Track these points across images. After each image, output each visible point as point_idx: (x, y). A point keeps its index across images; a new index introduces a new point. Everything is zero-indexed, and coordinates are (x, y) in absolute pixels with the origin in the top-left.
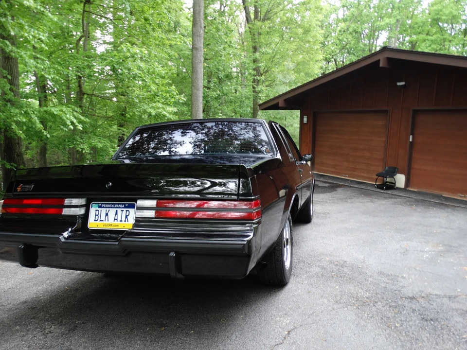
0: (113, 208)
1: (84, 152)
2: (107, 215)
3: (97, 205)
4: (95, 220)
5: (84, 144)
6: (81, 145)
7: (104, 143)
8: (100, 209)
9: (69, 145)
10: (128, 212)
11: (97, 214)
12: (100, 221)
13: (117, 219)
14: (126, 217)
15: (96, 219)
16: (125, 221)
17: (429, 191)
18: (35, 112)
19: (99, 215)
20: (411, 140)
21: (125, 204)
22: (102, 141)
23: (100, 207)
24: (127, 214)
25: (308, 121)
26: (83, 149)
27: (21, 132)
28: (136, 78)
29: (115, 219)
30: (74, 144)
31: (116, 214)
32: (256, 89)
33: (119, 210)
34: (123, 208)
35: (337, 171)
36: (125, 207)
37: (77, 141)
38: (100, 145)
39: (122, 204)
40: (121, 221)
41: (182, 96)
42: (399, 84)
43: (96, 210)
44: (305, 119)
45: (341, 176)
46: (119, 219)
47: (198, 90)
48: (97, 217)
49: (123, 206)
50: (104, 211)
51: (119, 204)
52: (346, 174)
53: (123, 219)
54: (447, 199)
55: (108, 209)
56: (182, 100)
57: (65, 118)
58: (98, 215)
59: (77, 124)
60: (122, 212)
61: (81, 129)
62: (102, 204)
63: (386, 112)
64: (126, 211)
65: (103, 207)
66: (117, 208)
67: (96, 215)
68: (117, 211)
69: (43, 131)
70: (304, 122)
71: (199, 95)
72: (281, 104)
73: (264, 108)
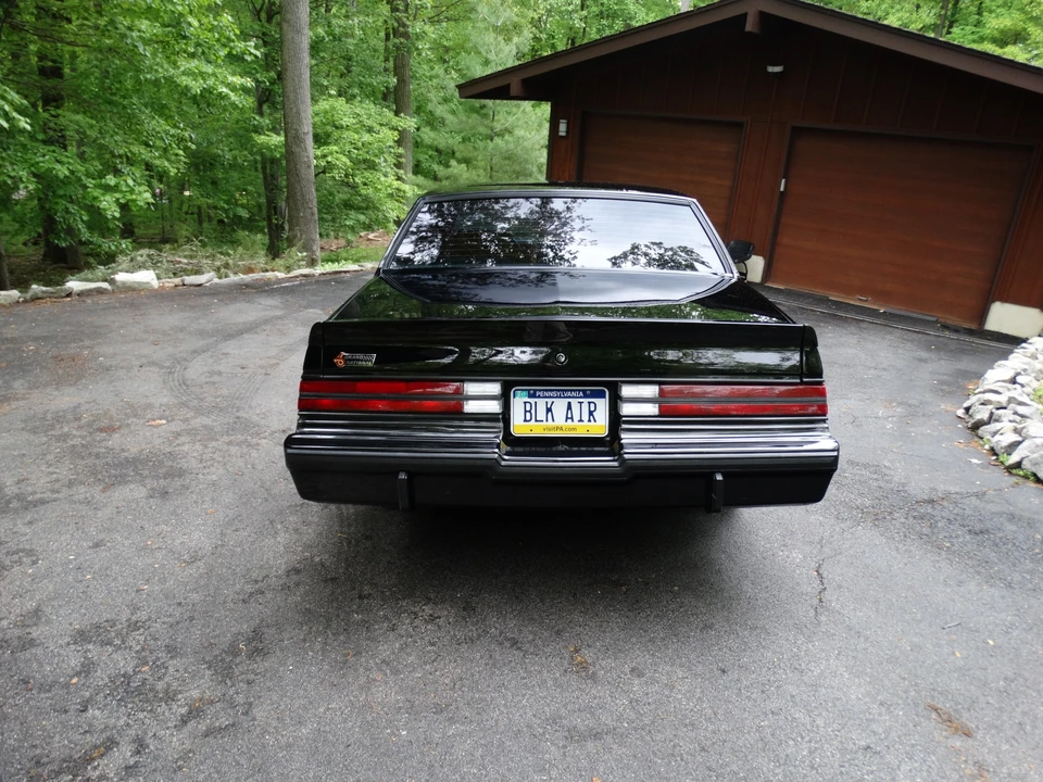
0: (560, 397)
2: (549, 410)
3: (525, 393)
4: (525, 420)
8: (532, 400)
10: (592, 405)
11: (528, 409)
12: (536, 421)
13: (572, 418)
14: (591, 413)
15: (528, 418)
16: (589, 421)
17: (805, 290)
19: (533, 412)
20: (782, 189)
21: (584, 391)
23: (532, 396)
24: (592, 409)
25: (567, 132)
29: (567, 418)
31: (569, 407)
32: (410, 29)
33: (574, 402)
34: (581, 397)
36: (586, 396)
39: (579, 391)
40: (581, 421)
41: (252, 43)
42: (771, 69)
43: (525, 403)
44: (563, 128)
46: (576, 418)
47: (298, 32)
48: (528, 414)
49: (581, 394)
50: (541, 404)
51: (571, 391)
53: (585, 416)
54: (839, 305)
55: (550, 400)
56: (251, 54)
58: (530, 411)
60: (580, 406)
61: (29, 128)
62: (535, 391)
63: (739, 125)
64: (589, 403)
65: (539, 397)
66: (570, 397)
67: (526, 411)
68: (569, 403)
70: (561, 133)
72: (515, 89)
73: (470, 94)
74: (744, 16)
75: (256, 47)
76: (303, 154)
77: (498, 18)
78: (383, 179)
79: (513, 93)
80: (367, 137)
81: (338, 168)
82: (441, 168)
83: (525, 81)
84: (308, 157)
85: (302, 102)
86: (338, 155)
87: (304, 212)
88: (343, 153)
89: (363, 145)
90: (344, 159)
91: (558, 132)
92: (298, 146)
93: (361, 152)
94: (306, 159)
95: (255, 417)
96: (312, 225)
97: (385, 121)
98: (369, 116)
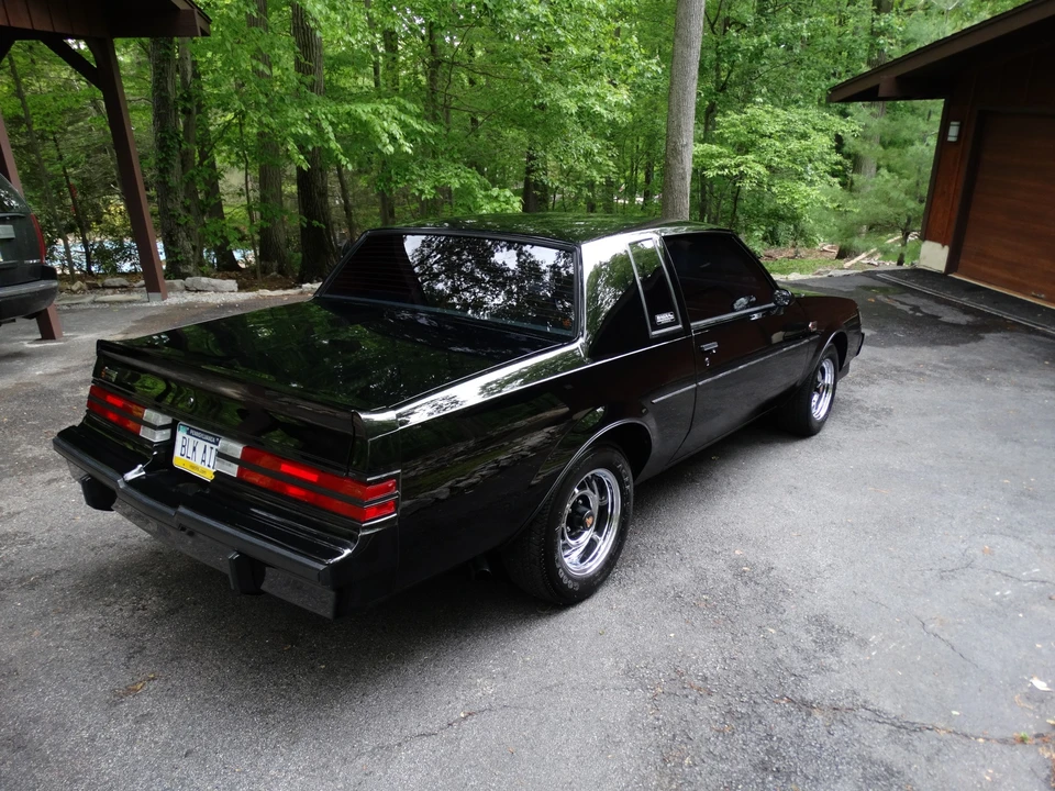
1: (423, 197)
5: (425, 179)
6: (420, 183)
7: (468, 178)
9: (396, 182)
18: (329, 116)
22: (463, 174)
25: (959, 136)
26: (422, 192)
27: (302, 157)
28: (536, 28)
30: (407, 181)
35: (1017, 279)
37: (413, 173)
38: (455, 184)
41: (654, 61)
44: (953, 131)
45: (1026, 295)
47: (688, 46)
52: (1041, 291)
57: (379, 129)
59: (402, 141)
61: (410, 151)
69: (340, 156)
70: (950, 139)
71: (690, 59)
72: (886, 90)
73: (841, 98)
75: (658, 64)
76: (678, 165)
79: (882, 93)
80: (794, 145)
85: (684, 114)
89: (789, 153)
91: (947, 136)
92: (675, 158)
93: (784, 161)
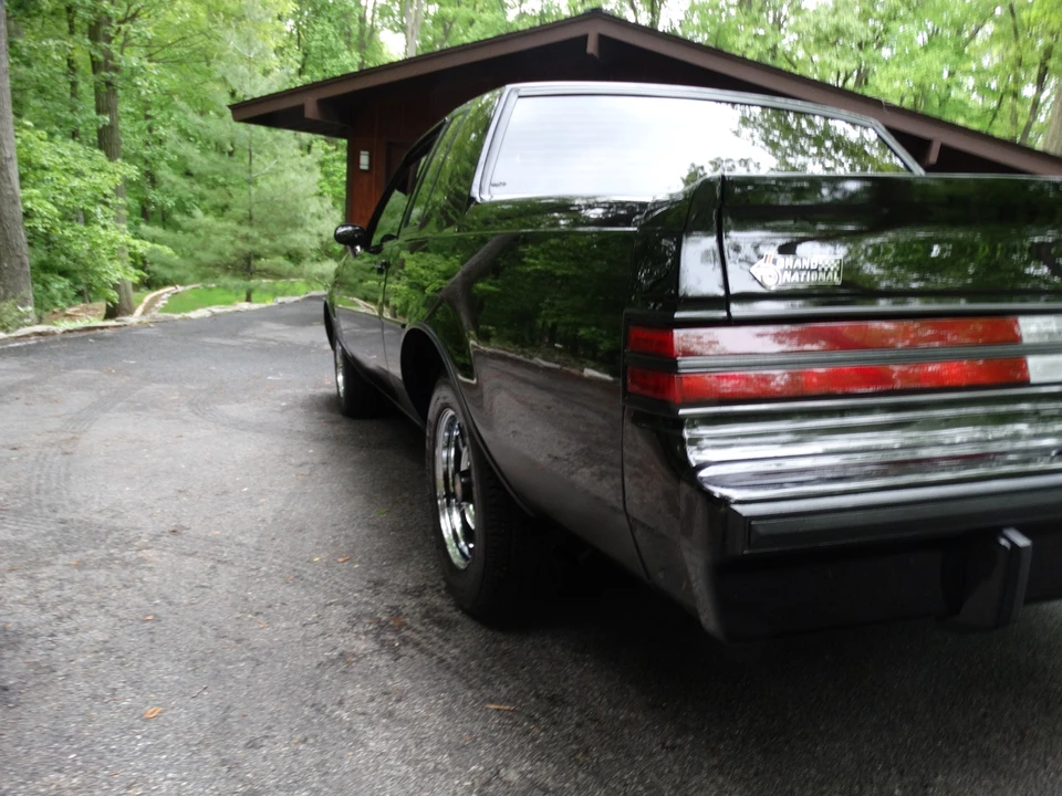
25: (371, 164)
44: (364, 161)
70: (362, 167)
72: (311, 111)
74: (585, 38)
77: (251, 48)
78: (103, 232)
79: (307, 114)
81: (43, 217)
82: (185, 218)
83: (322, 103)
84: (13, 190)
86: (41, 201)
87: (9, 262)
88: (46, 198)
90: (49, 206)
91: (359, 164)
93: (70, 200)
94: (10, 192)
95: (96, 516)
96: (22, 279)
97: (97, 166)
98: (77, 157)
